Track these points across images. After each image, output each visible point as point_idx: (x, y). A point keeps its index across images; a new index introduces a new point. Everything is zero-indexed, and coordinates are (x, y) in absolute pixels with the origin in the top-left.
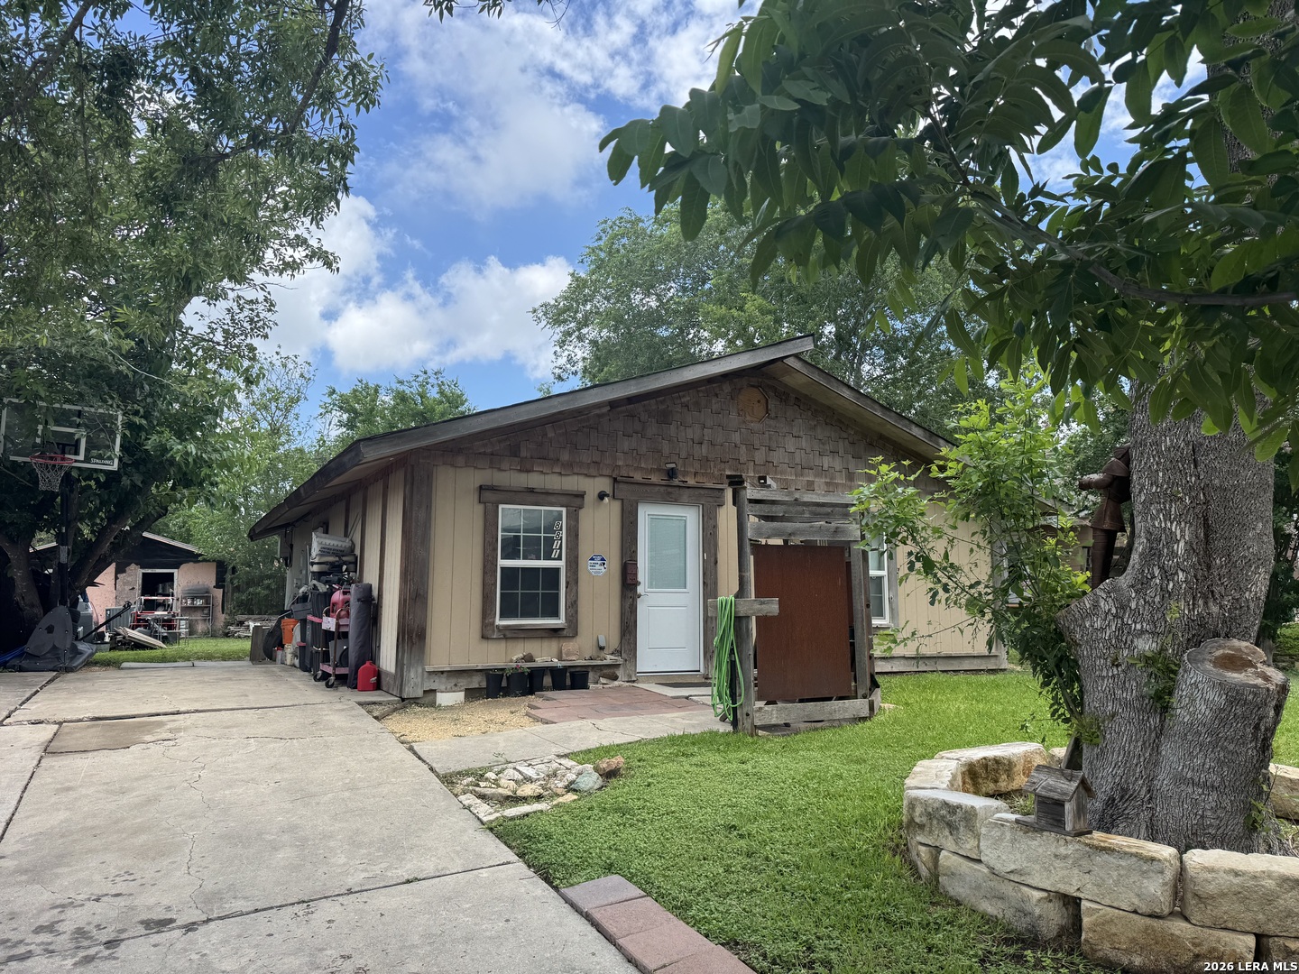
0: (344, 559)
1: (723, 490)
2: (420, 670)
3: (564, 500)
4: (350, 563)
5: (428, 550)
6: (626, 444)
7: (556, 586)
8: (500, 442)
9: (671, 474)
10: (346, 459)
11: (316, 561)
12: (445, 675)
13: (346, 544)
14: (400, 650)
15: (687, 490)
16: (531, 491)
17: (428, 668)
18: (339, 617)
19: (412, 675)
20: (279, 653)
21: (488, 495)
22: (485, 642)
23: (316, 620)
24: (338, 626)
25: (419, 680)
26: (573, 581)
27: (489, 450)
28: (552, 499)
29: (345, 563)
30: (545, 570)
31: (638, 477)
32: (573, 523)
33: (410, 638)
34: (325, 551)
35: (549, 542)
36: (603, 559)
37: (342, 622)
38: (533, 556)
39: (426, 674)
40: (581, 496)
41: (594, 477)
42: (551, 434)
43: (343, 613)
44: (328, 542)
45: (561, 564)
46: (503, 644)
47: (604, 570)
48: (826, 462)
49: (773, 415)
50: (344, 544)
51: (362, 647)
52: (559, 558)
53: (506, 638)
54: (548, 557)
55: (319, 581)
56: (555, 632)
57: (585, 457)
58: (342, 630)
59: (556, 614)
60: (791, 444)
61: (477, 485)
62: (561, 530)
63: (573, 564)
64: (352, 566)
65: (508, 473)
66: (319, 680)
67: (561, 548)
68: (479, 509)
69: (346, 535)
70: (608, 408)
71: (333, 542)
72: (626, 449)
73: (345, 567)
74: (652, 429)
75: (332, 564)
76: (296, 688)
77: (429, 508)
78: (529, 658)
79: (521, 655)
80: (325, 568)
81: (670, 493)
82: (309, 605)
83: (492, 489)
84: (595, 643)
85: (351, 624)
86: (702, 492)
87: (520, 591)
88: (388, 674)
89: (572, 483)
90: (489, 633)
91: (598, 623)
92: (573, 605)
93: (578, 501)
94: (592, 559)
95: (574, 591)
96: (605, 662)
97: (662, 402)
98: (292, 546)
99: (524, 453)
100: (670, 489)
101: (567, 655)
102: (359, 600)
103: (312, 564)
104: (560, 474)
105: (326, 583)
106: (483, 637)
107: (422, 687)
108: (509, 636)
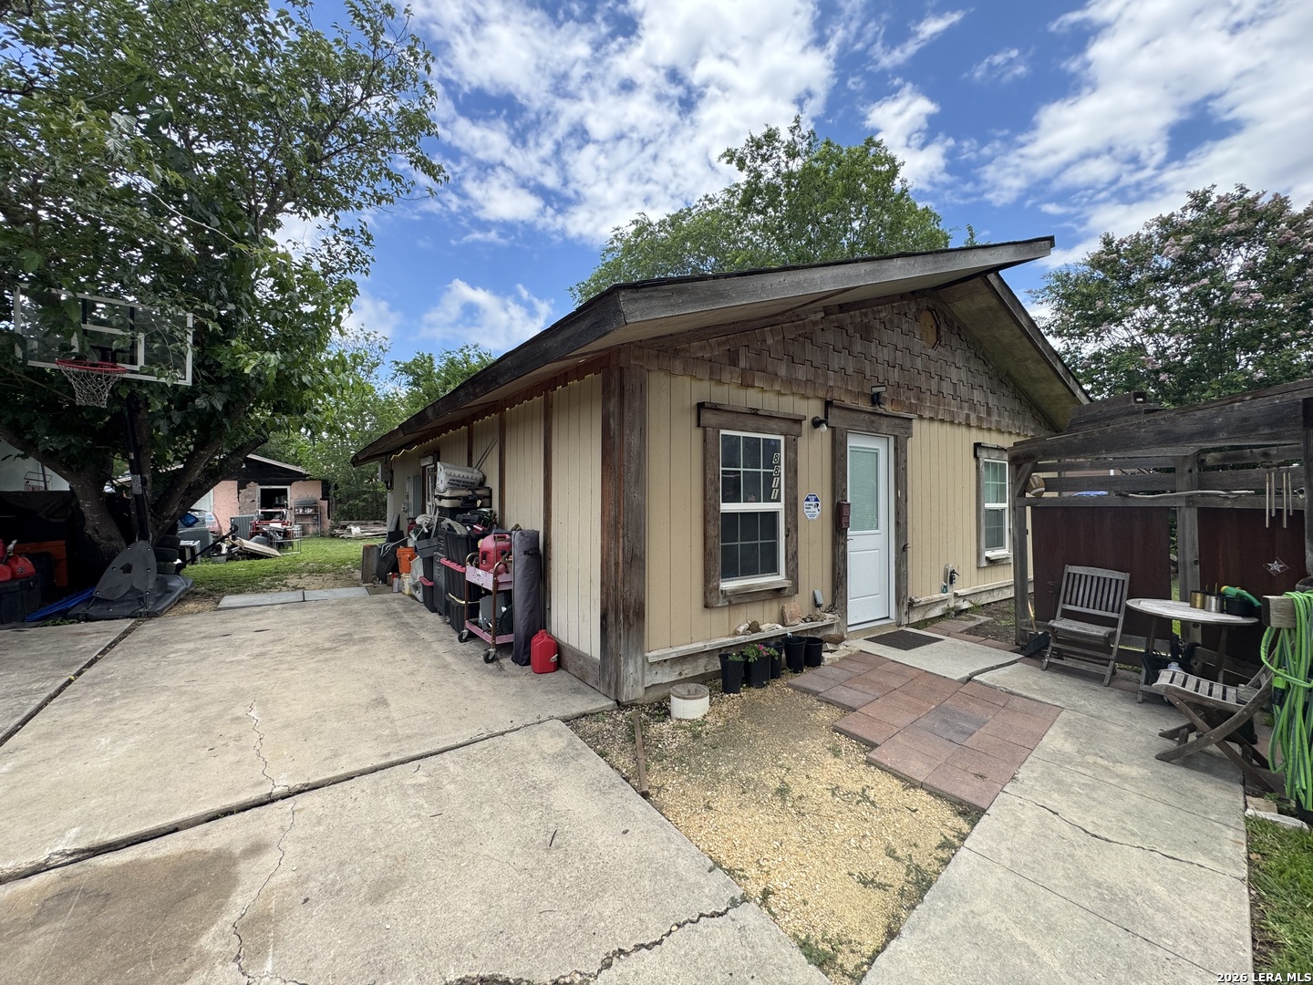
0: (478, 492)
1: (911, 419)
2: (640, 661)
3: (784, 426)
4: (485, 497)
5: (643, 492)
6: (836, 361)
7: (773, 532)
8: (719, 344)
9: (875, 399)
11: (447, 494)
12: (668, 663)
13: (474, 475)
15: (885, 419)
16: (754, 413)
17: (653, 656)
18: (496, 574)
19: (631, 669)
20: (396, 580)
21: (708, 417)
22: (707, 611)
23: (454, 566)
24: (496, 583)
25: (640, 673)
26: (792, 529)
27: (707, 355)
28: (773, 424)
29: (479, 497)
30: (764, 514)
31: (848, 401)
32: (792, 456)
33: (626, 617)
34: (454, 484)
35: (769, 478)
36: (817, 500)
37: (501, 579)
38: (753, 498)
39: (647, 666)
40: (798, 421)
41: (808, 398)
42: (770, 341)
43: (501, 567)
44: (457, 473)
45: (778, 507)
46: (725, 614)
47: (817, 513)
48: (977, 396)
49: (943, 343)
50: (475, 476)
51: (531, 612)
52: (778, 500)
53: (730, 604)
54: (768, 499)
55: (453, 519)
56: (777, 593)
57: (801, 373)
58: (502, 588)
59: (773, 569)
60: (954, 374)
61: (694, 403)
62: (779, 464)
63: (792, 507)
64: (487, 500)
65: (726, 386)
66: (466, 640)
67: (779, 487)
68: (698, 433)
69: (470, 464)
70: (822, 315)
71: (463, 473)
72: (836, 368)
73: (479, 502)
74: (858, 347)
75: (465, 499)
78: (755, 628)
79: (747, 626)
80: (457, 503)
81: (873, 422)
83: (716, 408)
84: (812, 600)
85: (516, 578)
86: (897, 421)
87: (739, 543)
88: (579, 655)
89: (790, 404)
90: (712, 601)
91: (815, 579)
92: (792, 557)
93: (796, 427)
94: (808, 500)
95: (794, 540)
96: (825, 623)
97: (866, 314)
99: (743, 364)
100: (873, 418)
101: (792, 618)
102: (525, 553)
103: (441, 498)
104: (779, 393)
105: (464, 522)
106: (706, 606)
107: (643, 684)
108: (734, 602)
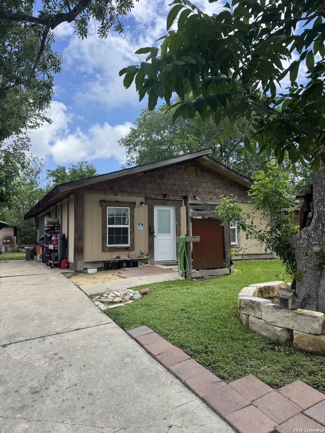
0: (56, 225)
1: (182, 201)
2: (82, 262)
3: (129, 205)
4: (58, 227)
5: (83, 222)
6: (149, 186)
7: (127, 233)
8: (107, 185)
9: (165, 196)
10: (54, 192)
11: (46, 226)
12: (90, 263)
14: (75, 255)
15: (170, 201)
16: (118, 202)
17: (85, 261)
18: (54, 245)
19: (79, 263)
20: (35, 257)
21: (103, 204)
22: (103, 252)
23: (47, 246)
24: (54, 248)
25: (82, 265)
26: (133, 231)
27: (103, 188)
28: (125, 204)
29: (56, 227)
30: (123, 228)
31: (154, 197)
32: (132, 213)
33: (78, 251)
34: (49, 223)
35: (124, 219)
36: (142, 224)
37: (55, 246)
38: (119, 224)
39: (84, 263)
40: (135, 203)
41: (139, 197)
42: (124, 183)
43: (56, 243)
44: (50, 220)
45: (128, 226)
46: (109, 253)
47: (143, 228)
48: (217, 191)
49: (199, 175)
50: (55, 221)
51: (62, 254)
52: (128, 224)
53: (110, 251)
54: (124, 224)
55: (47, 233)
56: (127, 249)
57: (136, 190)
58: (56, 249)
59: (127, 243)
60: (205, 185)
61: (99, 200)
62: (128, 215)
63: (132, 226)
64: (58, 228)
65: (110, 196)
66: (48, 266)
67: (128, 221)
68: (100, 208)
69: (56, 218)
70: (143, 174)
72: (149, 188)
73: (56, 228)
74: (158, 181)
75: (51, 227)
76: (40, 268)
77: (83, 208)
78: (118, 257)
79: (116, 256)
80: (49, 228)
81: (165, 202)
82: (44, 241)
83: (104, 201)
84: (140, 252)
85: (58, 247)
86: (175, 201)
87: (115, 235)
88: (71, 263)
89: (131, 199)
90: (105, 249)
91: (141, 245)
92: (133, 240)
93: (133, 205)
94: (139, 224)
95: (133, 235)
96: (144, 258)
97: (162, 171)
98: (38, 222)
99: (115, 189)
100: (164, 201)
101: (131, 256)
102: (61, 239)
103: (45, 227)
104: (128, 196)
105: (50, 233)
106: (103, 251)
107: (83, 267)
108: (111, 250)
